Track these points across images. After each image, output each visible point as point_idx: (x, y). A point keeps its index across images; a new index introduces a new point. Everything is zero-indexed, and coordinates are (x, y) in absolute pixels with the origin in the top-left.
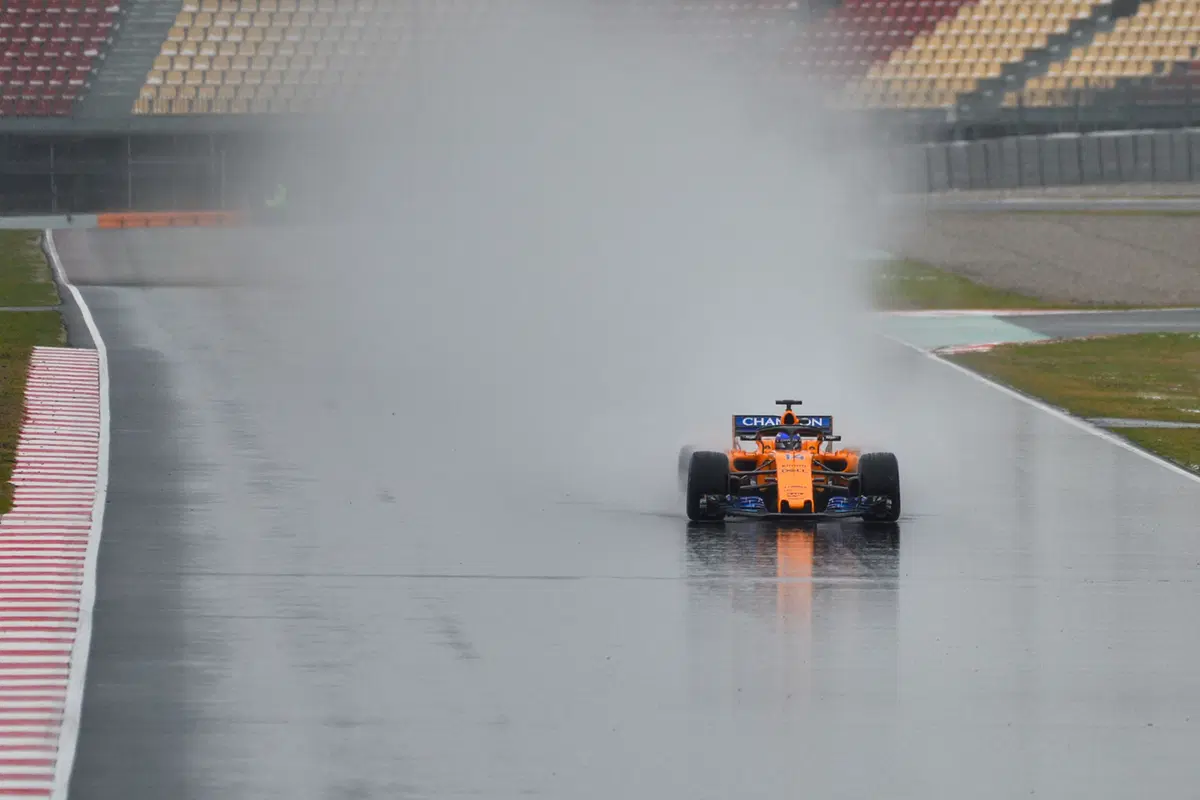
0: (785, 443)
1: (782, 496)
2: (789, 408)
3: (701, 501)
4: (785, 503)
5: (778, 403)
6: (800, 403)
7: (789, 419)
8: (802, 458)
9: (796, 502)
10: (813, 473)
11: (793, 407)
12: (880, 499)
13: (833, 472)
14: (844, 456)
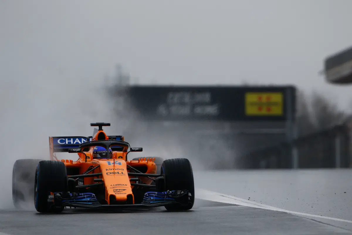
0: (100, 154)
1: (110, 192)
2: (100, 129)
3: (50, 197)
4: (112, 197)
5: (92, 125)
6: (109, 125)
7: (101, 136)
8: (120, 164)
9: (122, 196)
10: (129, 175)
11: (103, 127)
12: (183, 192)
13: (142, 174)
14: (144, 162)
